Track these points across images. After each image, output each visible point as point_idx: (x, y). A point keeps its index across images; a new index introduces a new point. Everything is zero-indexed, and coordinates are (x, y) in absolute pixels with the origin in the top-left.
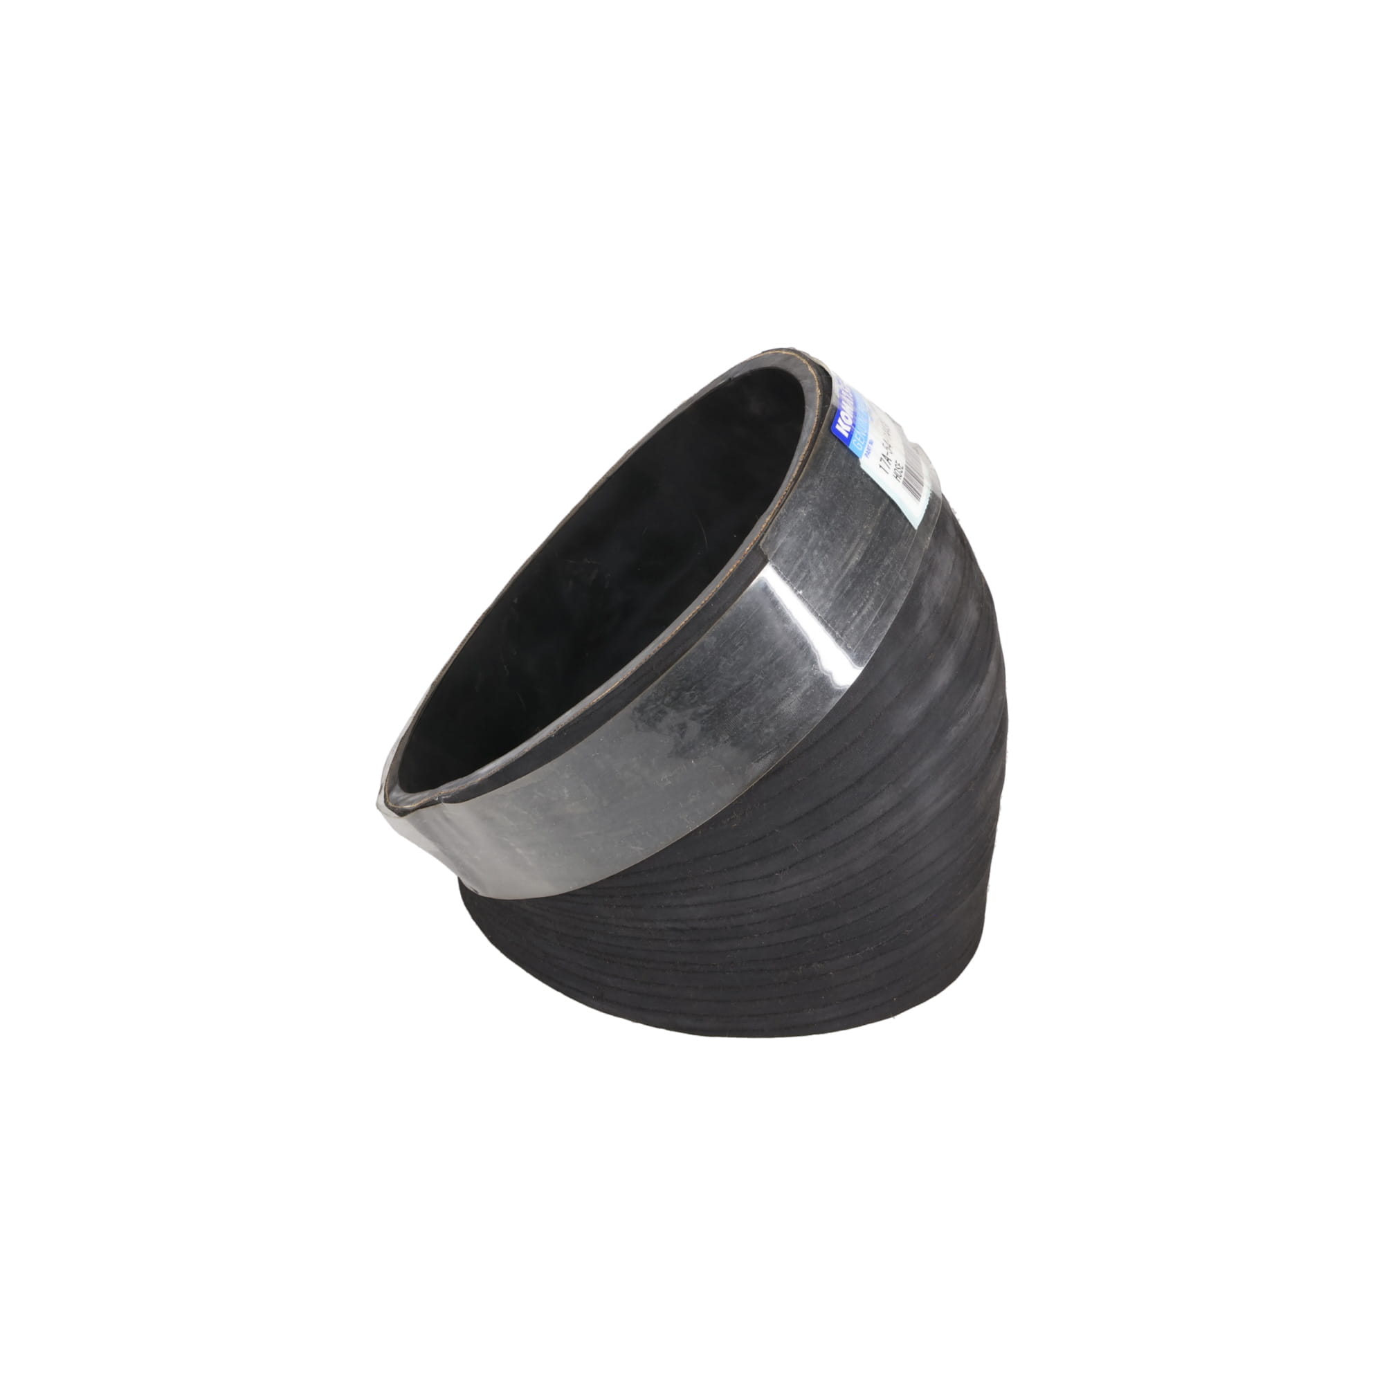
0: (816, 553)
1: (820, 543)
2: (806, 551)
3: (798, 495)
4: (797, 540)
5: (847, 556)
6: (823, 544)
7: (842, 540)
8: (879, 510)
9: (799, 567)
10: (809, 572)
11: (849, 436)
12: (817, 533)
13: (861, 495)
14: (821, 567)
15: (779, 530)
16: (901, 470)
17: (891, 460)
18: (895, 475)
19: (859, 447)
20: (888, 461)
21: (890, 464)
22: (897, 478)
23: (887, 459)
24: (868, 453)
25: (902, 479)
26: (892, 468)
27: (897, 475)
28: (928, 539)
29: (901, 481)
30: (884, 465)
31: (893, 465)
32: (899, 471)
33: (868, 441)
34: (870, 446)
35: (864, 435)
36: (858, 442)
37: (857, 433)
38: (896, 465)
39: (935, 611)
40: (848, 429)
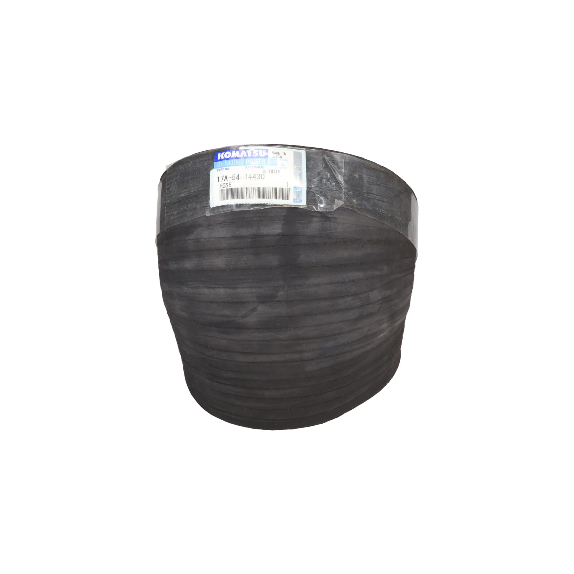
1: (178, 181)
5: (181, 192)
7: (183, 186)
8: (201, 188)
11: (219, 160)
12: (179, 177)
13: (200, 178)
16: (227, 186)
17: (227, 180)
18: (221, 185)
19: (219, 166)
20: (225, 179)
21: (224, 181)
22: (221, 187)
23: (226, 178)
24: (220, 170)
25: (223, 189)
26: (223, 182)
27: (222, 186)
28: (212, 215)
29: (221, 189)
30: (221, 178)
31: (226, 182)
32: (226, 185)
33: (226, 167)
34: (224, 169)
35: (228, 165)
36: (221, 164)
37: (224, 162)
38: (228, 183)
39: (198, 240)
40: (223, 158)
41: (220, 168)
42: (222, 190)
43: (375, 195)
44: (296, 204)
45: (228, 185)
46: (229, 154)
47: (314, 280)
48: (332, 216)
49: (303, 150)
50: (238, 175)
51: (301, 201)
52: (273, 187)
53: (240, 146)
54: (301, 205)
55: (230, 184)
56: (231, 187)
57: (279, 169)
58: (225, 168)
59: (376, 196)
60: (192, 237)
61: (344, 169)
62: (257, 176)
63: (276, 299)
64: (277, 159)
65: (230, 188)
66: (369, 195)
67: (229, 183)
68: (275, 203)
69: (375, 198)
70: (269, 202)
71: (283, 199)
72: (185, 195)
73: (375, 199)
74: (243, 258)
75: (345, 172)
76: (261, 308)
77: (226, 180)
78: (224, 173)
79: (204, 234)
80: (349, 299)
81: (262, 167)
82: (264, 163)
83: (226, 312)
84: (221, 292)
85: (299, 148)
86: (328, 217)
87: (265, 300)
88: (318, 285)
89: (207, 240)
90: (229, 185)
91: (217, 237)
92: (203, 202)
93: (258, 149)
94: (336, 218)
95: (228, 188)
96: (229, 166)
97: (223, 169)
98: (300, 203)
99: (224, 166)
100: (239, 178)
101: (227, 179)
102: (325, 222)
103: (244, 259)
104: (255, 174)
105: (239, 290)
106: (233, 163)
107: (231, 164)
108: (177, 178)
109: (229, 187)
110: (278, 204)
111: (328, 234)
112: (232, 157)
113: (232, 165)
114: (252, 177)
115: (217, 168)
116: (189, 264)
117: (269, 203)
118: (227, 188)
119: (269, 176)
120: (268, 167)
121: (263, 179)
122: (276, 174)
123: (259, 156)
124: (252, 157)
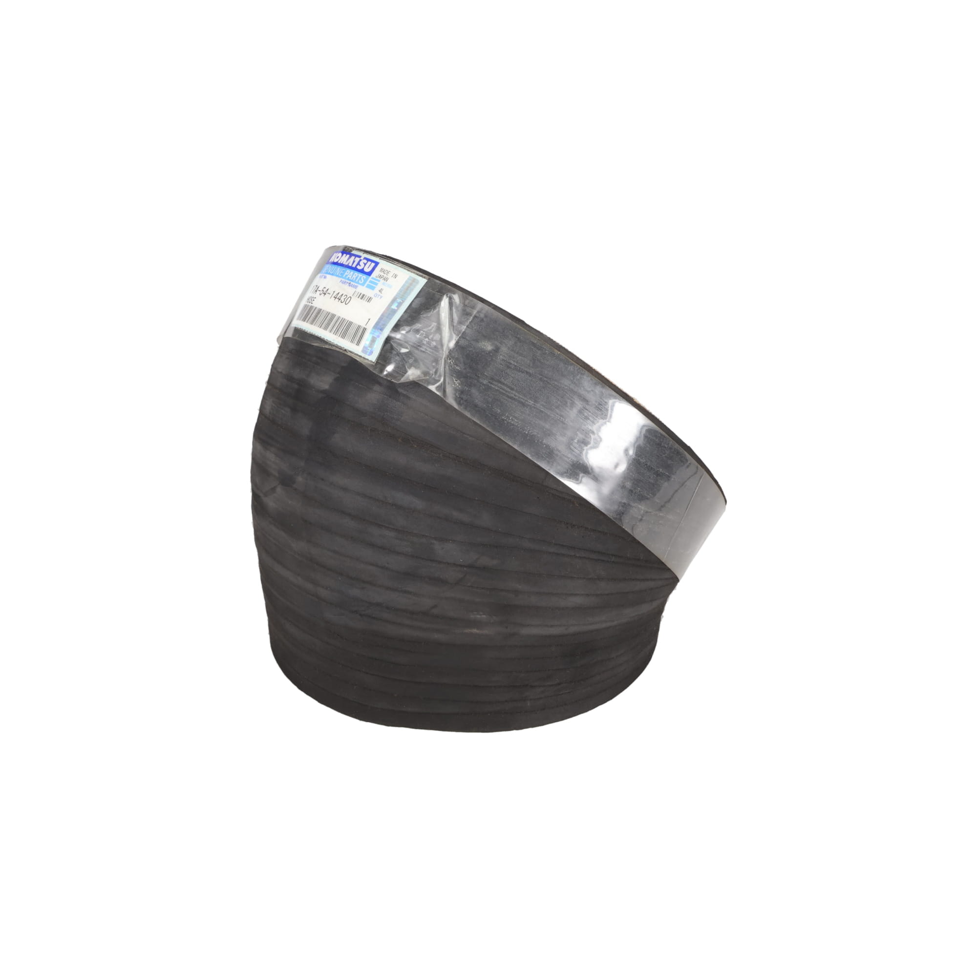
17: (316, 293)
18: (309, 299)
22: (308, 301)
23: (318, 290)
26: (312, 295)
29: (307, 304)
30: (314, 288)
32: (311, 301)
38: (314, 298)
43: (509, 387)
44: (363, 355)
46: (339, 257)
47: (340, 479)
48: (405, 393)
49: (424, 278)
50: (328, 290)
51: (371, 353)
52: (350, 320)
53: (354, 249)
54: (368, 360)
57: (372, 296)
59: (508, 390)
61: (467, 326)
62: (342, 299)
64: (379, 281)
66: (494, 383)
68: (339, 344)
69: (504, 392)
70: (333, 340)
71: (352, 341)
73: (504, 394)
74: (283, 409)
75: (467, 332)
76: (280, 491)
80: (387, 533)
81: (356, 287)
82: (361, 281)
85: (421, 274)
86: (397, 392)
87: (286, 481)
88: (345, 489)
93: (368, 260)
94: (408, 398)
97: (323, 275)
98: (369, 355)
100: (325, 294)
102: (390, 397)
110: (342, 346)
111: (385, 417)
114: (338, 297)
117: (332, 342)
119: (355, 301)
120: (362, 289)
121: (346, 304)
122: (364, 302)
123: (363, 269)
124: (355, 269)
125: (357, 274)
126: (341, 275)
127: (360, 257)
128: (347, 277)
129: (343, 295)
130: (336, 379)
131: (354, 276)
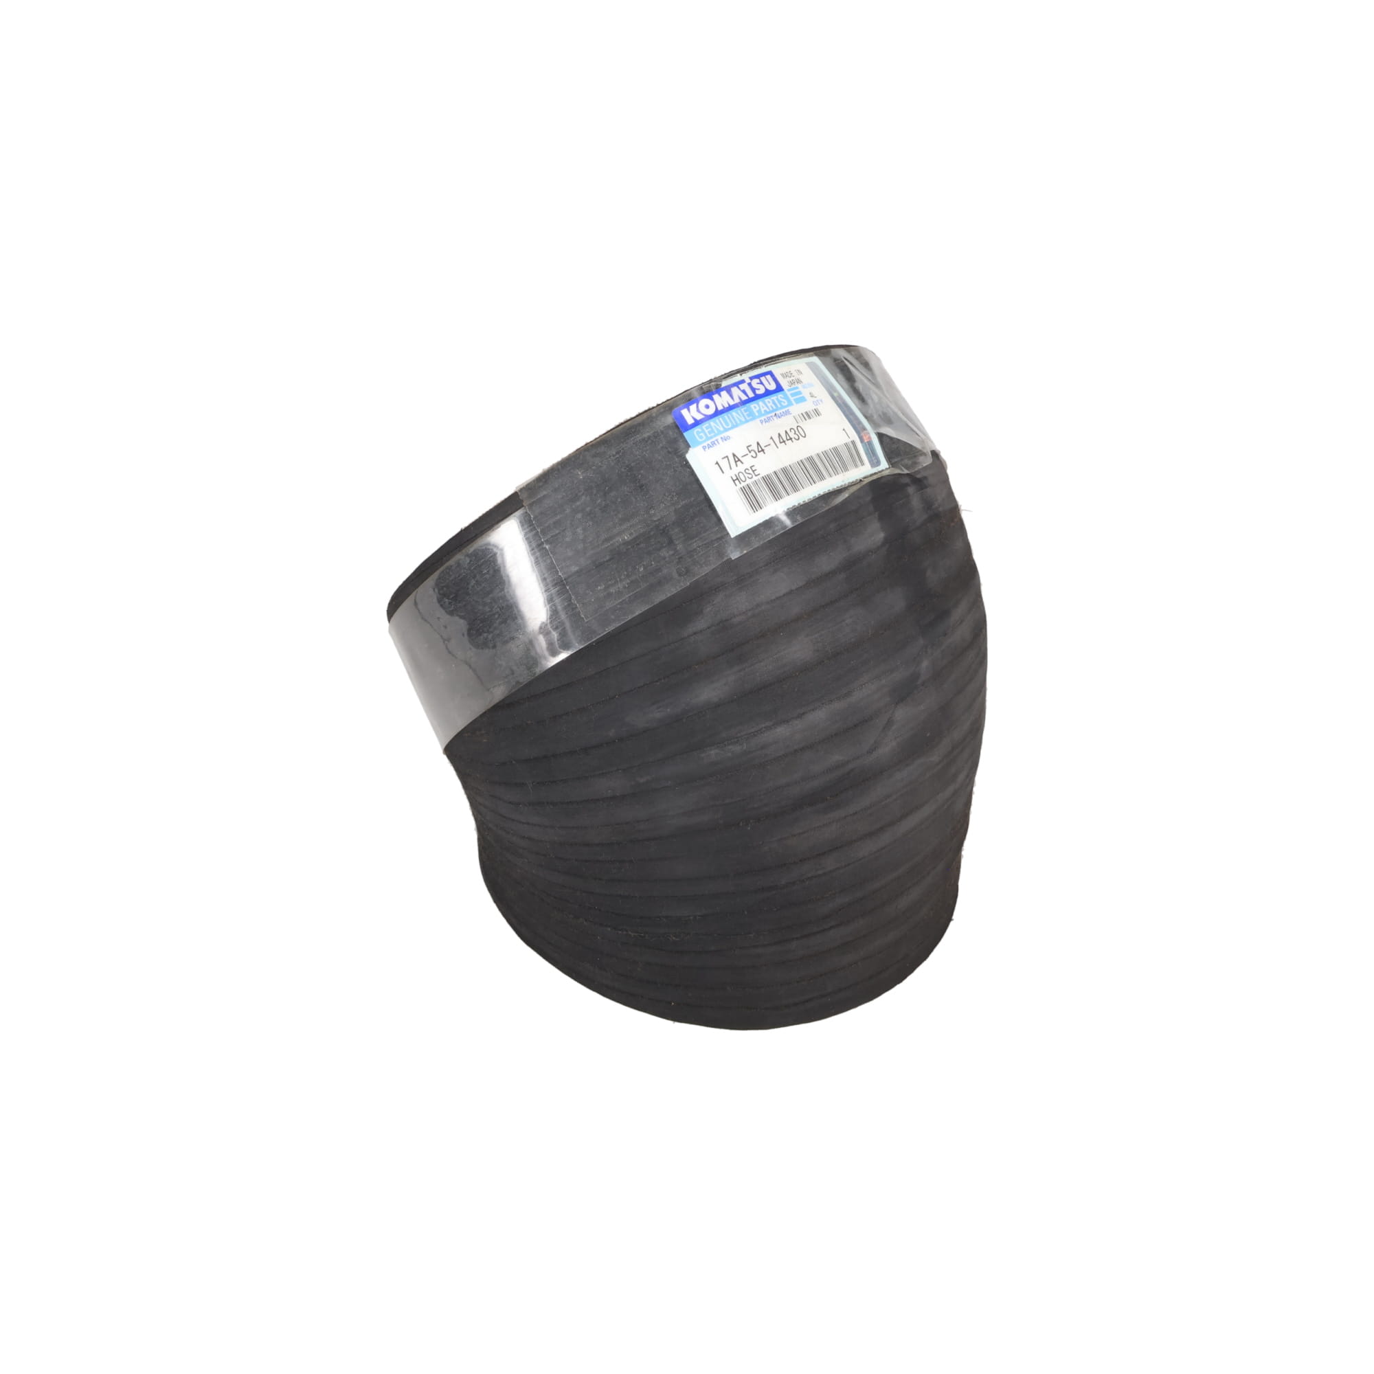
0: (579, 516)
1: (588, 509)
2: (568, 511)
3: (581, 457)
4: (563, 498)
5: (615, 531)
6: (591, 510)
7: (616, 515)
8: (682, 503)
9: (554, 523)
10: (564, 531)
11: (692, 424)
12: (588, 498)
14: (579, 530)
15: (546, 482)
16: (750, 476)
17: (742, 463)
18: (735, 478)
19: (701, 437)
20: (736, 462)
21: (737, 466)
22: (737, 482)
23: (737, 459)
24: (709, 446)
25: (743, 484)
26: (735, 470)
27: (737, 479)
28: (745, 552)
29: (740, 486)
30: (724, 464)
31: (741, 468)
32: (746, 475)
33: (722, 436)
34: (720, 441)
35: (722, 429)
36: (703, 431)
37: (710, 425)
38: (747, 469)
39: (723, 626)
40: (699, 417)
41: (709, 442)
42: (743, 489)
44: (875, 470)
45: (751, 472)
46: (709, 404)
50: (758, 444)
51: (879, 460)
52: (830, 447)
54: (883, 471)
55: (754, 469)
56: (759, 474)
57: (814, 407)
58: (719, 437)
60: (701, 624)
62: (792, 435)
63: (919, 682)
64: (797, 388)
65: (759, 477)
67: (751, 467)
70: (843, 481)
71: (856, 466)
72: (634, 536)
74: (844, 621)
76: (901, 714)
77: (739, 463)
78: (725, 449)
79: (739, 604)
81: (787, 413)
82: (784, 402)
83: (837, 758)
84: (820, 717)
87: (903, 693)
89: (750, 614)
90: (753, 471)
91: (773, 597)
92: (705, 532)
93: (758, 377)
95: (755, 478)
96: (726, 430)
97: (716, 442)
98: (879, 465)
99: (718, 434)
100: (763, 450)
101: (739, 460)
103: (848, 621)
104: (786, 432)
105: (857, 696)
106: (731, 421)
107: (728, 425)
108: (578, 503)
109: (756, 476)
112: (720, 408)
113: (730, 426)
114: (785, 439)
115: (699, 443)
116: (709, 692)
118: (753, 480)
119: (807, 426)
120: (797, 409)
121: (805, 437)
122: (815, 419)
123: (766, 390)
124: (757, 397)
125: (768, 400)
126: (752, 417)
127: (743, 382)
128: (763, 412)
129: (789, 432)
130: (881, 519)
131: (769, 405)
